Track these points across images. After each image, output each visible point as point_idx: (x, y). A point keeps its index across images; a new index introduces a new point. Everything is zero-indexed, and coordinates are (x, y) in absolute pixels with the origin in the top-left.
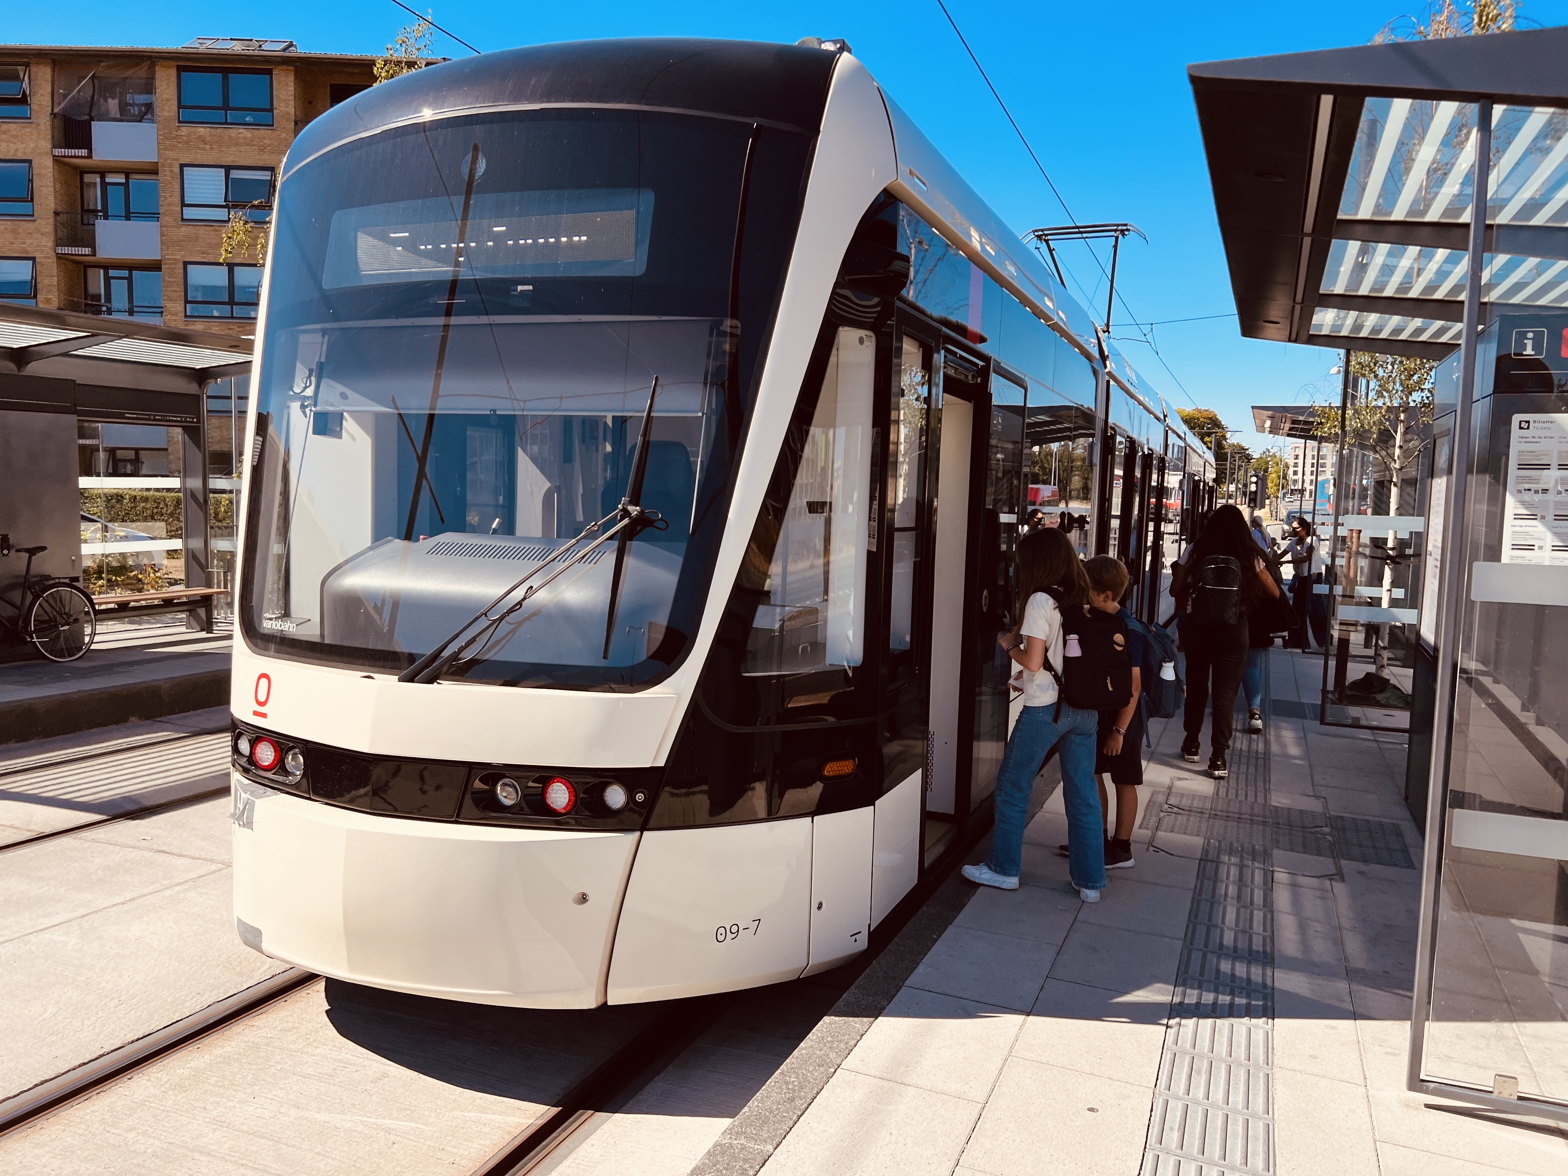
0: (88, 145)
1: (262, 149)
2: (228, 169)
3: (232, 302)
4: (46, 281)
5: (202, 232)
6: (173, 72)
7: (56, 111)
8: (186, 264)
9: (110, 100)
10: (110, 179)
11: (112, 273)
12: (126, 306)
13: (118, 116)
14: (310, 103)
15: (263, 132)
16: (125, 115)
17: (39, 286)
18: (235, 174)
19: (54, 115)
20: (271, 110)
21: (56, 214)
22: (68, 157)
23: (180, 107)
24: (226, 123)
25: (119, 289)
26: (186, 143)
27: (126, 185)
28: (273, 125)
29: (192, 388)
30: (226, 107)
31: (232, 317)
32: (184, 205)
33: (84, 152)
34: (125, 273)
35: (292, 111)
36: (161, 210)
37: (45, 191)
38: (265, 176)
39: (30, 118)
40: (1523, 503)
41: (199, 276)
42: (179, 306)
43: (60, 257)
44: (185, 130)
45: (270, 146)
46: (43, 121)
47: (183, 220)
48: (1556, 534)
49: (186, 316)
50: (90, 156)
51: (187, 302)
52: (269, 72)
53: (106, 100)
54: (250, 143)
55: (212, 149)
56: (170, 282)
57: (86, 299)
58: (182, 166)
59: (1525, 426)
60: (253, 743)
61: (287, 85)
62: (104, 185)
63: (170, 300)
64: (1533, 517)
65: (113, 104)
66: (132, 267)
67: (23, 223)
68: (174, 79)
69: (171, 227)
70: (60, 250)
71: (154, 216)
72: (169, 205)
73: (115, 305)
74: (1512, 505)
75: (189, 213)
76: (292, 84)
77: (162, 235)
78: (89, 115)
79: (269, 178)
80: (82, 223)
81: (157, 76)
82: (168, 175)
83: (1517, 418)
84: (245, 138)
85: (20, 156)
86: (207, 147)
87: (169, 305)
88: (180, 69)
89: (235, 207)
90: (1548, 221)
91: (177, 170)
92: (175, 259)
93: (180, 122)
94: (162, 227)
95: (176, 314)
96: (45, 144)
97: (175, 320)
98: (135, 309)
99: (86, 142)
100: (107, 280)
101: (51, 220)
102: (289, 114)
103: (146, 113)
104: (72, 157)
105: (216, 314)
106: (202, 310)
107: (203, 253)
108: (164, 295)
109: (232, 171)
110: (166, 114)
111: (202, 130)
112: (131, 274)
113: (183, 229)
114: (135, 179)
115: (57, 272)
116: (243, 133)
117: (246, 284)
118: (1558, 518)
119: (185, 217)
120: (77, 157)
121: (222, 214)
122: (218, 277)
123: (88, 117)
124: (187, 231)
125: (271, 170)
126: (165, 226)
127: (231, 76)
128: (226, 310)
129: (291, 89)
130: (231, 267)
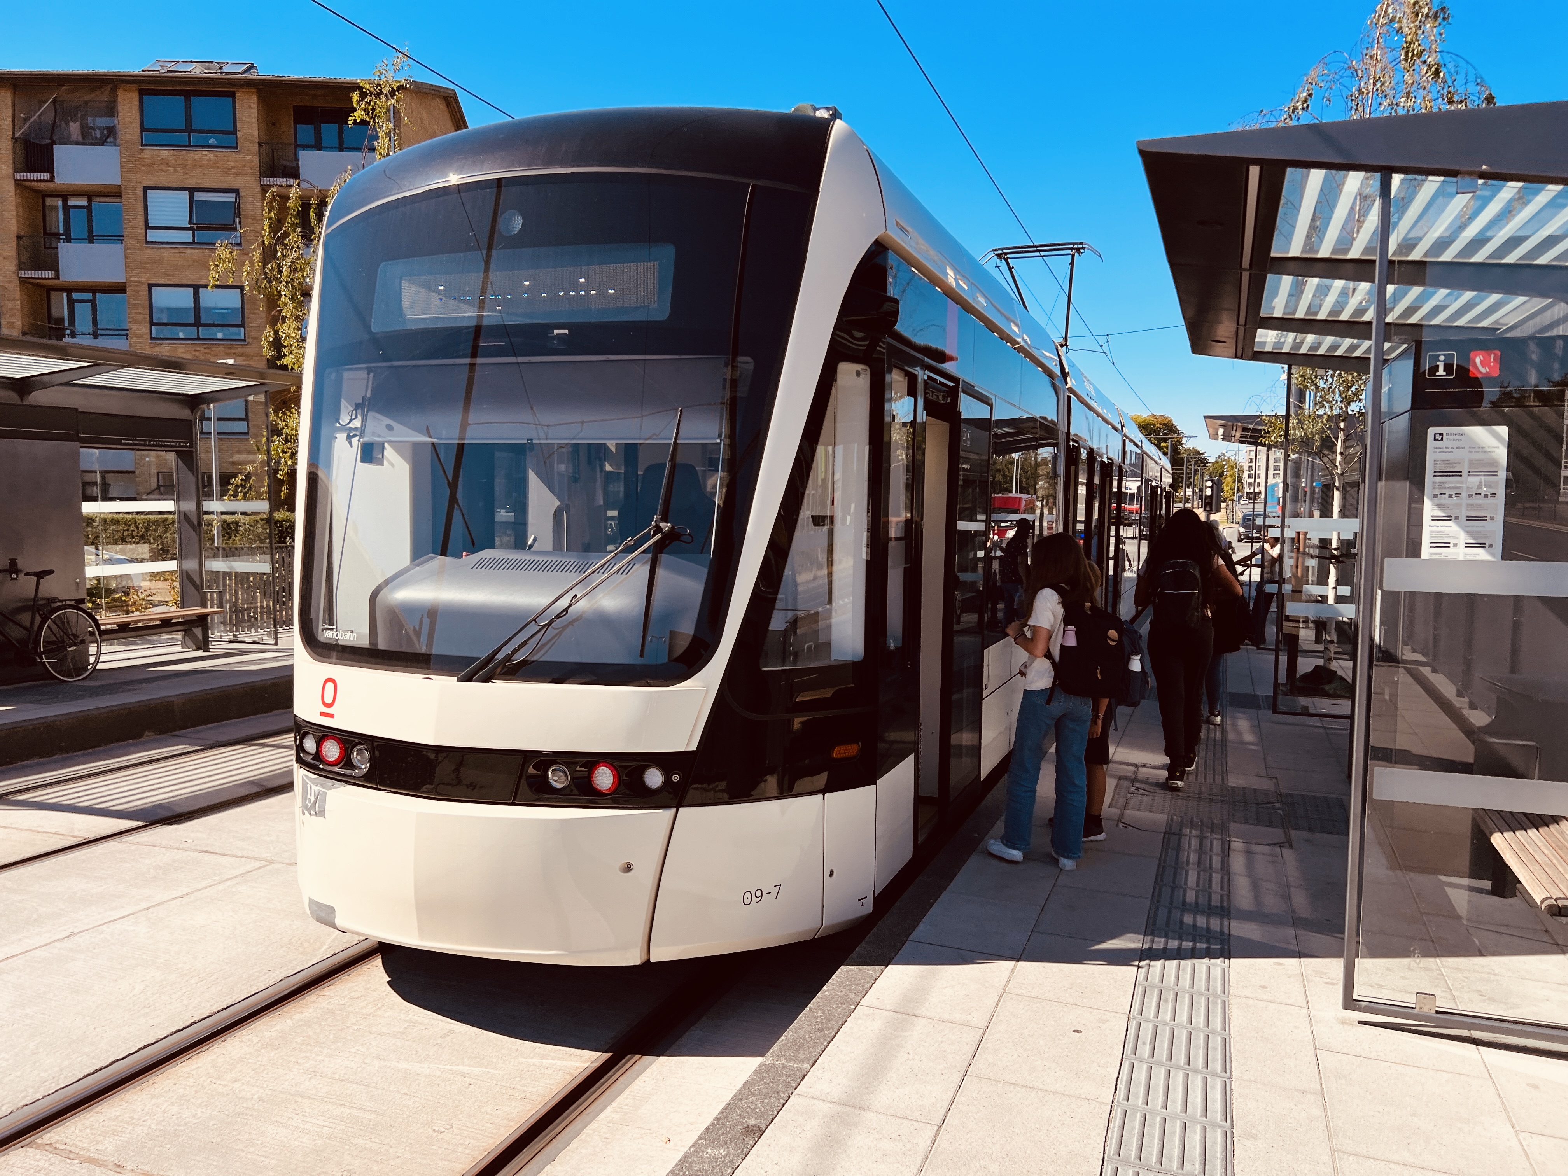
0: (50, 169)
1: (226, 171)
2: (192, 191)
3: (197, 324)
4: (10, 305)
5: (167, 254)
6: (135, 96)
7: (17, 135)
8: (150, 286)
9: (72, 124)
10: (72, 202)
11: (75, 296)
12: (90, 329)
13: (80, 139)
14: (274, 124)
15: (226, 155)
16: (88, 139)
17: (3, 310)
18: (199, 196)
19: (15, 139)
20: (234, 132)
21: (19, 237)
22: (31, 181)
23: (143, 129)
24: (190, 146)
25: (83, 312)
26: (150, 165)
27: (89, 208)
28: (236, 148)
29: (184, 413)
30: (189, 129)
31: (198, 339)
32: (147, 227)
33: (46, 176)
34: (89, 296)
35: (256, 133)
36: (125, 233)
37: (7, 214)
38: (230, 198)
40: (1439, 506)
41: (165, 298)
42: (144, 329)
43: (23, 281)
44: (148, 153)
45: (234, 168)
46: (5, 146)
47: (147, 242)
48: (1469, 533)
49: (152, 338)
50: (52, 179)
51: (152, 324)
52: (232, 95)
53: (67, 124)
54: (214, 165)
55: (176, 171)
56: (135, 304)
57: (49, 323)
58: (145, 189)
59: (1441, 437)
60: (319, 743)
61: (250, 107)
62: (67, 208)
63: (135, 321)
64: (1448, 518)
65: (74, 128)
66: (95, 289)
68: (136, 103)
69: (135, 249)
70: (23, 274)
71: (118, 238)
72: (133, 227)
73: (79, 328)
74: (1429, 508)
75: (153, 235)
76: (255, 106)
77: (126, 257)
78: (51, 138)
79: (234, 200)
80: (45, 247)
81: (119, 100)
82: (131, 198)
83: (1431, 431)
84: (209, 160)
86: (171, 169)
87: (134, 327)
88: (142, 93)
89: (199, 228)
90: (1455, 257)
91: (140, 193)
92: (139, 282)
93: (142, 145)
94: (126, 249)
95: (141, 337)
96: (6, 168)
97: (140, 343)
98: (100, 332)
99: (48, 165)
100: (71, 303)
101: (14, 244)
102: (253, 136)
103: (108, 136)
104: (34, 180)
105: (181, 335)
106: (167, 332)
107: (169, 275)
108: (129, 317)
109: (196, 194)
110: (128, 137)
111: (165, 153)
112: (94, 296)
113: (149, 251)
114: (97, 203)
115: (18, 295)
116: (207, 155)
117: (213, 305)
118: (1470, 518)
119: (149, 239)
120: (37, 181)
121: (187, 236)
122: (183, 299)
123: (48, 141)
124: (150, 253)
125: (236, 191)
126: (129, 249)
127: (194, 99)
128: (192, 331)
129: (254, 111)
130: (196, 288)
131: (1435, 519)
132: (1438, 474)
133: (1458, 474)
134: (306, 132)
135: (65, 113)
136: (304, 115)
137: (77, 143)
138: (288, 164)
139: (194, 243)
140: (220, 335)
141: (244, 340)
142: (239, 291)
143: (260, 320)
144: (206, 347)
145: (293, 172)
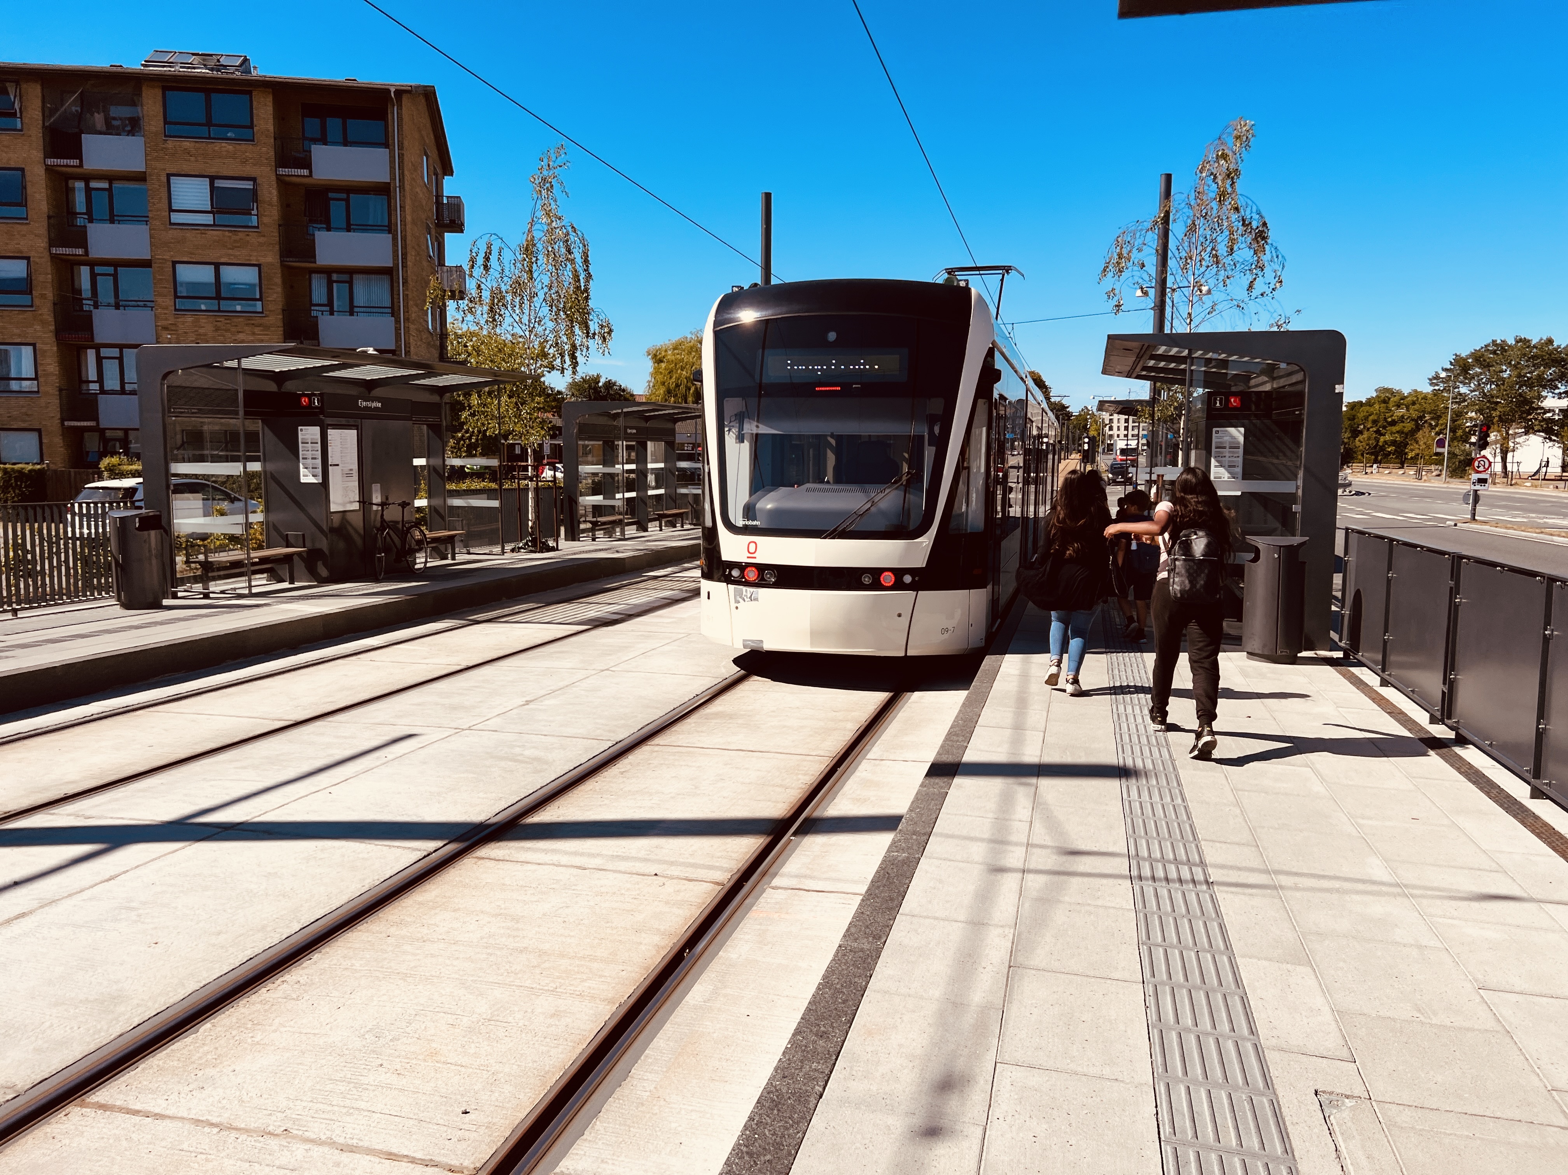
0: (79, 155)
1: (244, 161)
2: (212, 179)
3: (218, 297)
4: (41, 278)
5: (189, 235)
6: (159, 92)
7: (47, 124)
8: (174, 263)
9: (96, 114)
11: (98, 269)
12: (112, 301)
13: (104, 129)
14: (287, 121)
15: (244, 146)
16: (110, 129)
17: (34, 283)
18: (219, 183)
19: (45, 129)
20: (251, 126)
21: (49, 217)
22: (60, 166)
23: (166, 122)
24: (210, 138)
25: (105, 285)
26: (173, 154)
27: (110, 190)
28: (253, 141)
30: (209, 123)
31: (219, 311)
32: (171, 210)
33: (76, 162)
34: (111, 270)
35: (271, 128)
36: (150, 215)
37: (38, 196)
38: (248, 185)
39: (21, 130)
40: (1218, 461)
41: (189, 274)
42: (169, 301)
43: (54, 258)
44: (171, 143)
45: (251, 158)
46: (36, 133)
47: (171, 224)
48: (1229, 473)
49: (176, 310)
50: (79, 165)
51: (176, 297)
52: (250, 93)
53: (92, 115)
54: (233, 156)
55: (197, 160)
56: (161, 279)
57: (73, 294)
58: (169, 176)
59: (1217, 432)
61: (265, 105)
62: (88, 190)
63: (160, 295)
64: (1221, 466)
65: (98, 119)
66: (116, 264)
67: (18, 226)
68: (160, 98)
69: (160, 230)
70: (53, 251)
71: (143, 219)
72: (157, 210)
73: (101, 298)
74: (1213, 462)
75: (176, 218)
76: (271, 104)
77: (151, 237)
78: (79, 128)
79: (251, 187)
81: (144, 94)
82: (153, 184)
83: (1214, 430)
84: (227, 151)
85: (13, 165)
86: (192, 159)
87: (160, 300)
88: (165, 89)
89: (219, 212)
91: (164, 179)
92: (163, 259)
93: (165, 136)
94: (150, 230)
95: (166, 308)
96: (37, 154)
97: (165, 314)
98: (121, 303)
99: (76, 152)
100: (93, 276)
101: (45, 224)
102: (268, 131)
103: (133, 126)
104: (63, 166)
105: (203, 307)
106: (189, 304)
107: (192, 254)
108: (155, 291)
109: (216, 181)
110: (154, 129)
111: (187, 144)
112: (116, 271)
113: (172, 232)
114: (117, 185)
115: (49, 270)
116: (227, 147)
117: (232, 281)
118: (1230, 466)
119: (172, 221)
120: (67, 166)
121: (208, 219)
122: (204, 274)
123: (77, 130)
124: (173, 234)
125: (254, 179)
126: (154, 229)
127: (214, 96)
128: (213, 305)
129: (270, 109)
130: (217, 266)
131: (1216, 466)
132: (1217, 448)
133: (1225, 448)
134: (312, 125)
135: (88, 104)
136: (310, 111)
137: (100, 133)
138: (298, 155)
139: (214, 225)
140: (239, 308)
141: (262, 313)
142: (257, 268)
143: (276, 295)
144: (228, 318)
145: (306, 163)
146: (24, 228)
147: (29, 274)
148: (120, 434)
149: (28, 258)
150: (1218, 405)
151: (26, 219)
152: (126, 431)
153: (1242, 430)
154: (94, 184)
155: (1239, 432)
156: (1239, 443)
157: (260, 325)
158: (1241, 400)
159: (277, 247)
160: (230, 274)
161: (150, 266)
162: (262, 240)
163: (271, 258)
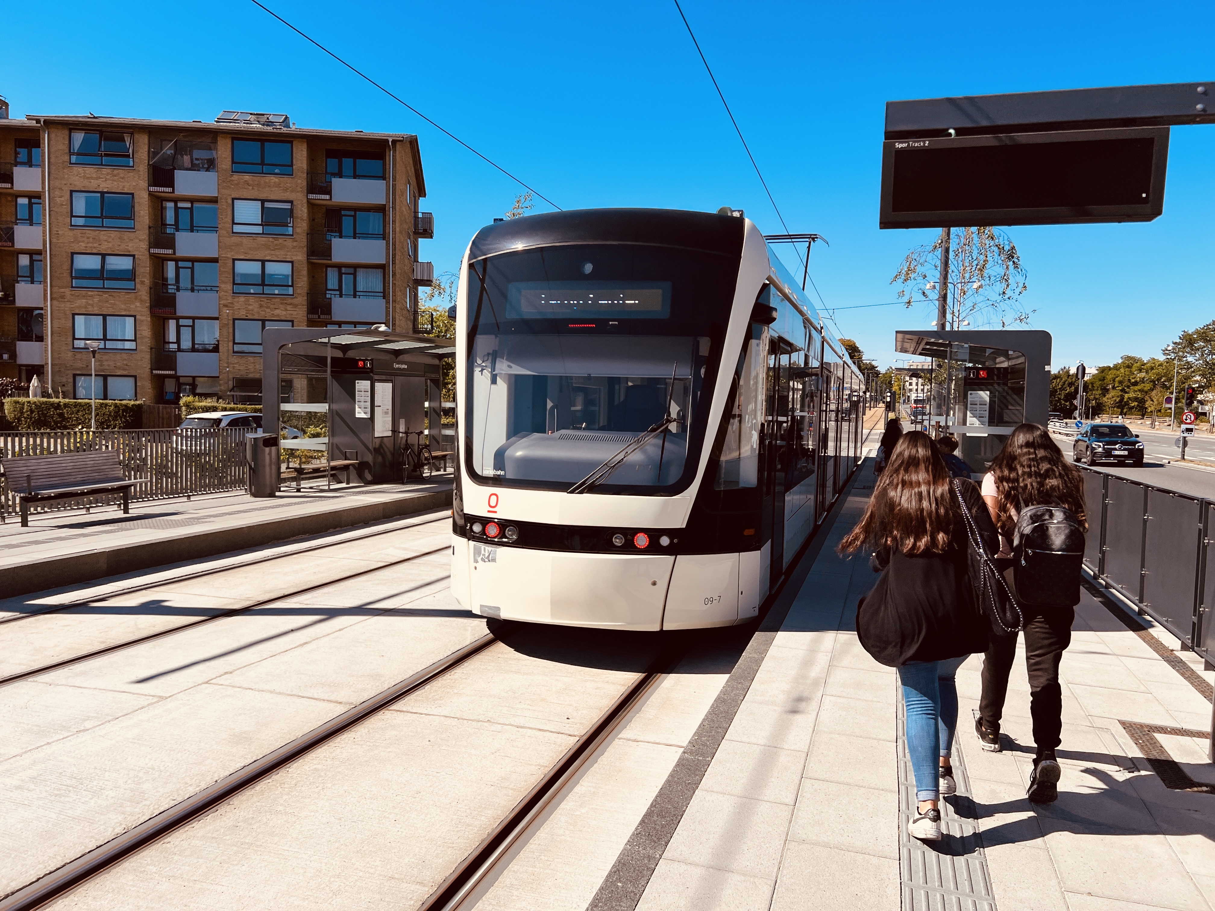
1: (286, 190)
2: (263, 201)
3: (263, 284)
4: (142, 270)
5: (245, 240)
6: (229, 142)
7: (151, 163)
8: (234, 260)
9: (185, 157)
11: (181, 264)
12: (189, 286)
13: (190, 166)
14: (313, 160)
15: (286, 179)
16: (195, 166)
17: (137, 273)
18: (268, 205)
19: (148, 164)
20: (292, 165)
21: (150, 228)
22: (159, 192)
23: (233, 162)
24: (263, 173)
25: (185, 274)
26: (238, 184)
27: (191, 209)
28: (292, 175)
30: (263, 163)
31: (263, 294)
32: (234, 223)
33: (170, 190)
34: (189, 264)
35: (305, 166)
36: (220, 226)
37: (142, 213)
38: (287, 206)
39: (133, 167)
40: (972, 413)
41: (244, 268)
42: (229, 287)
43: (152, 255)
44: (236, 177)
45: (291, 187)
46: (143, 169)
47: (233, 233)
48: (979, 420)
49: (233, 293)
50: (173, 192)
51: (234, 284)
52: (291, 142)
53: (182, 157)
54: (278, 185)
55: (253, 189)
56: (224, 271)
57: (163, 281)
58: (233, 199)
59: (971, 394)
61: (302, 150)
62: (177, 209)
63: (223, 282)
64: (974, 417)
66: (193, 260)
67: (127, 233)
68: (230, 145)
69: (225, 237)
70: (152, 251)
71: (214, 229)
72: (224, 223)
73: (182, 285)
74: (968, 412)
75: (237, 228)
76: (306, 150)
77: (219, 242)
78: (172, 165)
79: (290, 207)
80: (162, 233)
81: (218, 144)
82: (223, 205)
83: (969, 392)
84: (275, 183)
85: (126, 191)
86: (250, 187)
87: (223, 286)
88: (233, 139)
89: (267, 225)
91: (230, 201)
92: (226, 257)
93: (232, 172)
94: (219, 236)
95: (226, 292)
96: (144, 184)
97: (226, 295)
98: (195, 287)
99: (171, 183)
100: (177, 269)
101: (147, 231)
102: (303, 168)
103: (210, 165)
104: (161, 192)
105: (252, 291)
106: (243, 289)
107: (246, 253)
108: (220, 280)
109: (266, 203)
110: (223, 166)
111: (247, 177)
112: (193, 265)
113: (233, 238)
114: (196, 205)
115: (148, 264)
116: (274, 179)
117: (273, 273)
118: (980, 417)
119: (234, 231)
120: (164, 192)
121: (259, 229)
122: (254, 268)
123: (171, 167)
124: (235, 239)
125: (291, 202)
126: (221, 237)
127: (266, 144)
128: (259, 289)
129: (305, 153)
130: (263, 262)
131: (970, 417)
132: (971, 404)
133: (976, 404)
134: (333, 164)
135: (179, 149)
136: (331, 154)
137: (187, 169)
138: (323, 185)
139: (263, 234)
140: (276, 292)
141: (293, 295)
142: (290, 264)
143: (303, 283)
144: (268, 299)
145: (328, 191)
146: (132, 235)
147: (134, 268)
148: (190, 380)
149: (134, 256)
150: (972, 376)
151: (134, 228)
152: (194, 378)
153: (988, 393)
154: (180, 205)
155: (986, 394)
156: (986, 401)
157: (291, 304)
158: (987, 373)
159: (305, 249)
160: (271, 268)
161: (218, 262)
162: (295, 244)
163: (300, 257)
